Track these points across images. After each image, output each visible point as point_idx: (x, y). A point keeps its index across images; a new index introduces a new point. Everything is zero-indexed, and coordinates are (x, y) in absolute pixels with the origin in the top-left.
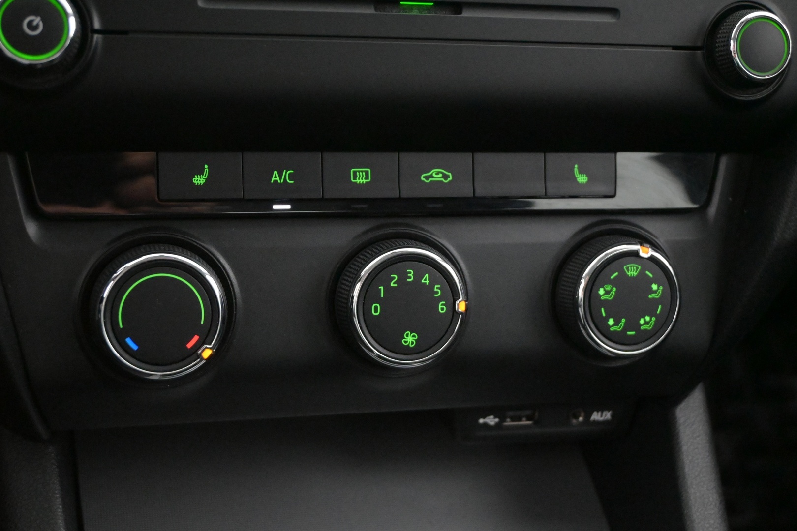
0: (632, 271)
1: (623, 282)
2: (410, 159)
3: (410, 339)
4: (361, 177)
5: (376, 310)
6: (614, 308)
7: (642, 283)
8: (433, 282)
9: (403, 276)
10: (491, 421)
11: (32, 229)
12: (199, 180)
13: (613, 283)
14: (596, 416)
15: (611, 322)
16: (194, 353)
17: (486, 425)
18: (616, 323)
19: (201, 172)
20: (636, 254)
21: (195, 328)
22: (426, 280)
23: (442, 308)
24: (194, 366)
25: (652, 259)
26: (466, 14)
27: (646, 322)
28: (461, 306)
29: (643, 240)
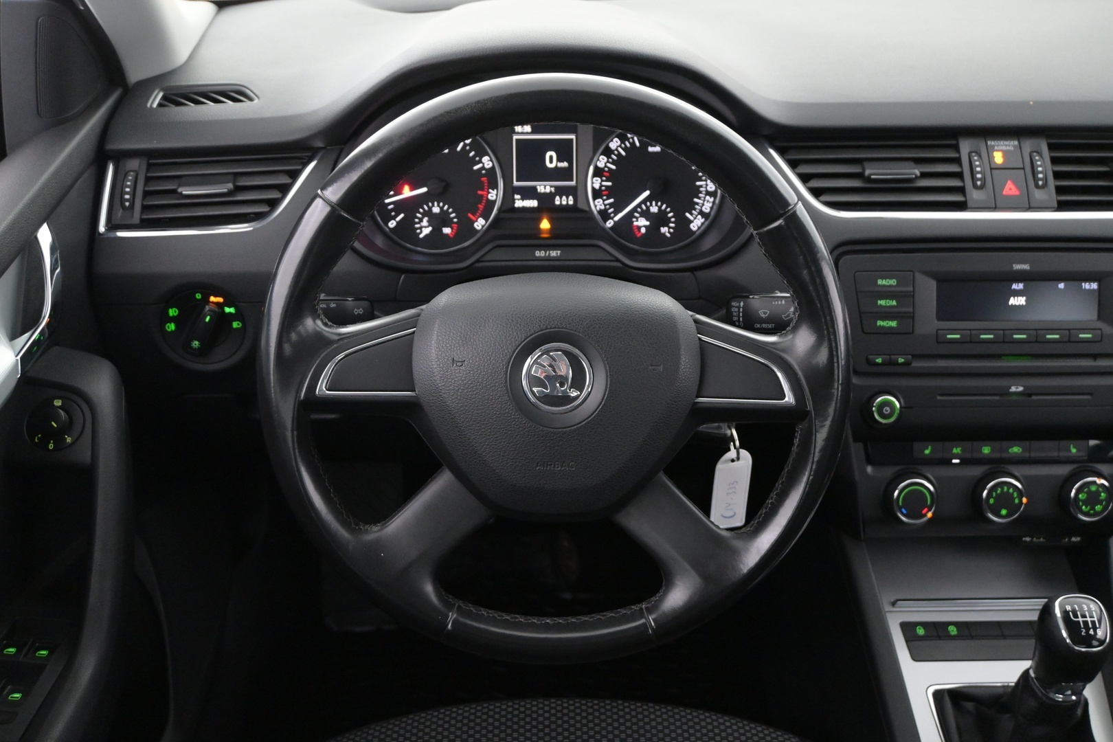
0: (1093, 488)
1: (1090, 493)
2: (1005, 444)
3: (1004, 512)
4: (986, 450)
5: (992, 501)
6: (1086, 502)
7: (1098, 493)
8: (1014, 491)
9: (1002, 489)
10: (1028, 539)
11: (869, 469)
12: (927, 452)
13: (1086, 493)
14: (1074, 539)
15: (1084, 507)
16: (925, 515)
17: (1025, 542)
18: (1086, 507)
19: (927, 449)
20: (1094, 482)
21: (926, 506)
22: (1011, 490)
23: (1017, 501)
24: (925, 519)
25: (1103, 485)
26: (1034, 398)
27: (1098, 508)
28: (1024, 500)
29: (1100, 476)
